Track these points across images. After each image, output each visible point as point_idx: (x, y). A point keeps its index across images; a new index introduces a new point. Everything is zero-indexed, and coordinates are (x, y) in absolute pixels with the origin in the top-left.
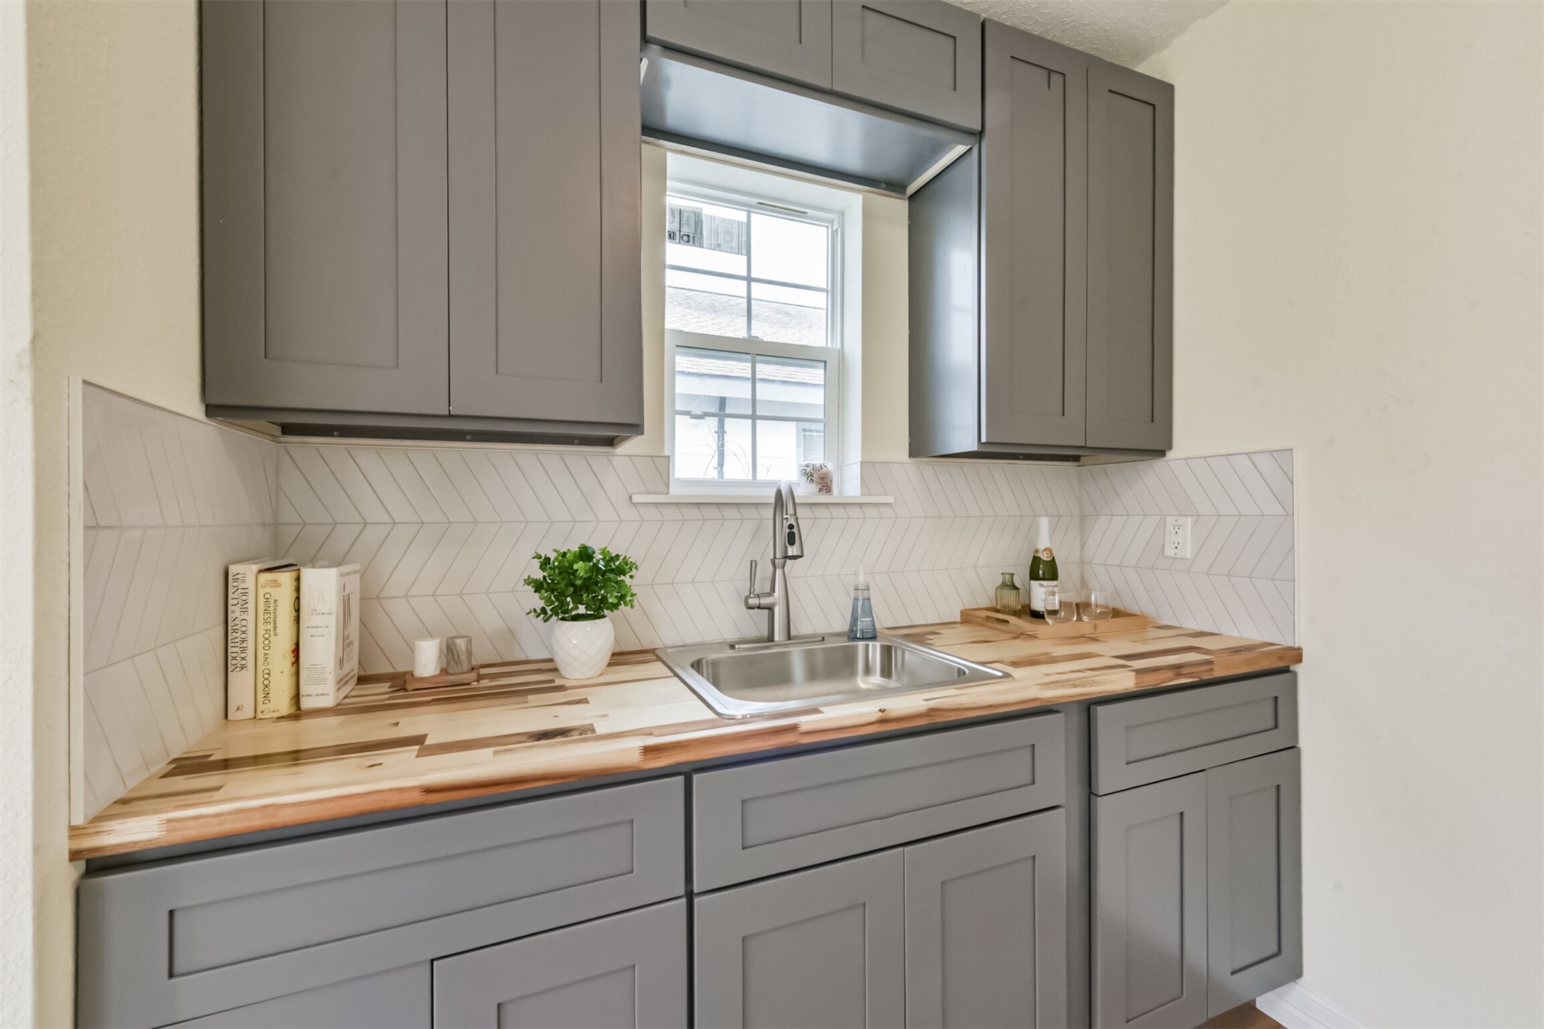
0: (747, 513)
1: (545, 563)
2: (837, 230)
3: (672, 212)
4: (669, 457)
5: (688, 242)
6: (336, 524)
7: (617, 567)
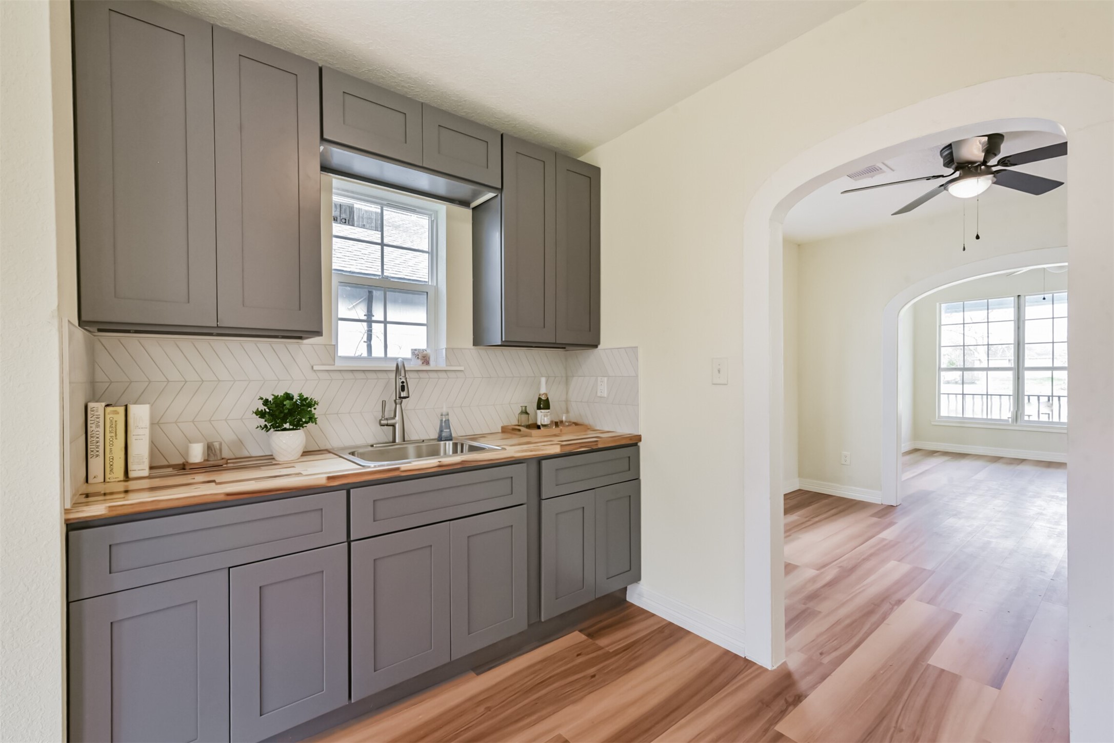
0: (380, 375)
1: (266, 402)
2: (434, 220)
3: (336, 205)
4: (334, 345)
5: (345, 223)
6: (131, 382)
7: (307, 404)
